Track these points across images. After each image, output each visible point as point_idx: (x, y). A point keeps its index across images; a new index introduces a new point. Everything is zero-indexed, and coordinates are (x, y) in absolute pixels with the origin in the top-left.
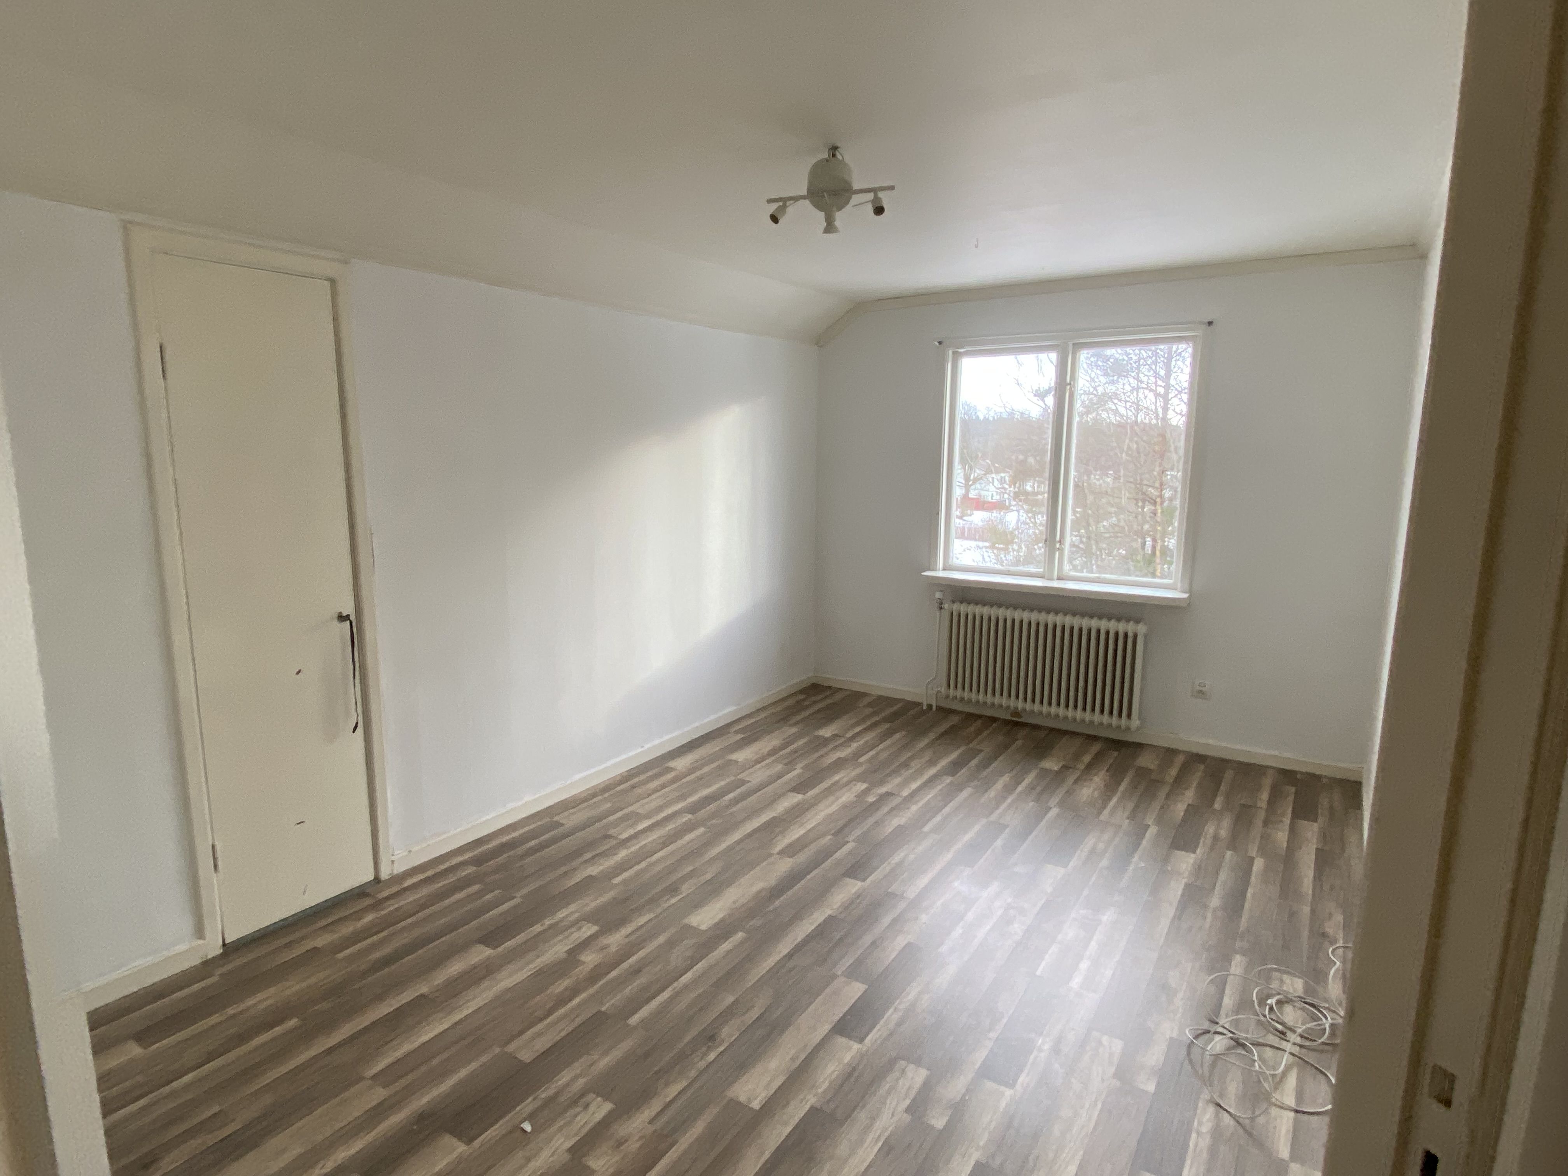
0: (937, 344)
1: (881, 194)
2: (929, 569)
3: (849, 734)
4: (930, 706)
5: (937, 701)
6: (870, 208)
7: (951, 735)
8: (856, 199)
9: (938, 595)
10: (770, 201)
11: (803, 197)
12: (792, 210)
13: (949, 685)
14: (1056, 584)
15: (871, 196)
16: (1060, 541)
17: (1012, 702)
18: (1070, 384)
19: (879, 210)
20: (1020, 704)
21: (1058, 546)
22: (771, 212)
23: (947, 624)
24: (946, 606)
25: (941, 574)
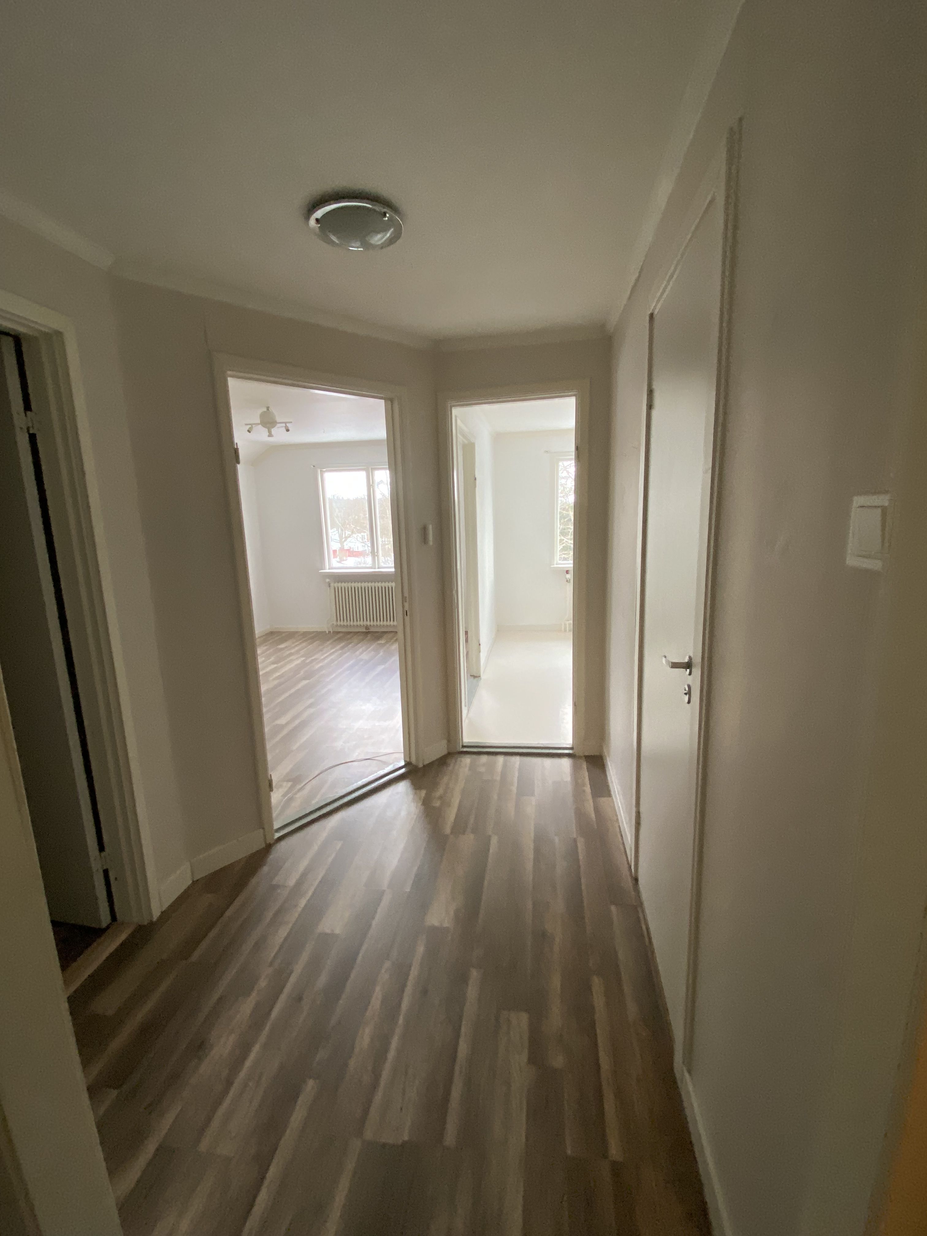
0: (313, 467)
1: (288, 425)
2: (322, 570)
3: (293, 645)
4: (330, 632)
5: (332, 629)
6: (284, 430)
7: (340, 639)
8: (278, 425)
9: (328, 580)
10: (247, 425)
11: (258, 424)
12: (255, 428)
13: (337, 620)
14: (377, 570)
15: (284, 425)
16: (377, 552)
17: (365, 623)
18: (372, 485)
19: (288, 430)
20: (368, 623)
21: (376, 554)
22: (247, 429)
23: (333, 591)
24: (332, 585)
25: (327, 571)
